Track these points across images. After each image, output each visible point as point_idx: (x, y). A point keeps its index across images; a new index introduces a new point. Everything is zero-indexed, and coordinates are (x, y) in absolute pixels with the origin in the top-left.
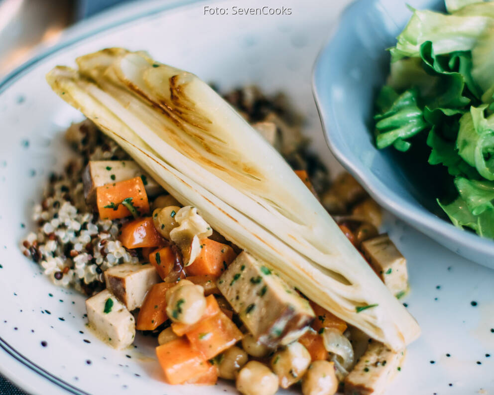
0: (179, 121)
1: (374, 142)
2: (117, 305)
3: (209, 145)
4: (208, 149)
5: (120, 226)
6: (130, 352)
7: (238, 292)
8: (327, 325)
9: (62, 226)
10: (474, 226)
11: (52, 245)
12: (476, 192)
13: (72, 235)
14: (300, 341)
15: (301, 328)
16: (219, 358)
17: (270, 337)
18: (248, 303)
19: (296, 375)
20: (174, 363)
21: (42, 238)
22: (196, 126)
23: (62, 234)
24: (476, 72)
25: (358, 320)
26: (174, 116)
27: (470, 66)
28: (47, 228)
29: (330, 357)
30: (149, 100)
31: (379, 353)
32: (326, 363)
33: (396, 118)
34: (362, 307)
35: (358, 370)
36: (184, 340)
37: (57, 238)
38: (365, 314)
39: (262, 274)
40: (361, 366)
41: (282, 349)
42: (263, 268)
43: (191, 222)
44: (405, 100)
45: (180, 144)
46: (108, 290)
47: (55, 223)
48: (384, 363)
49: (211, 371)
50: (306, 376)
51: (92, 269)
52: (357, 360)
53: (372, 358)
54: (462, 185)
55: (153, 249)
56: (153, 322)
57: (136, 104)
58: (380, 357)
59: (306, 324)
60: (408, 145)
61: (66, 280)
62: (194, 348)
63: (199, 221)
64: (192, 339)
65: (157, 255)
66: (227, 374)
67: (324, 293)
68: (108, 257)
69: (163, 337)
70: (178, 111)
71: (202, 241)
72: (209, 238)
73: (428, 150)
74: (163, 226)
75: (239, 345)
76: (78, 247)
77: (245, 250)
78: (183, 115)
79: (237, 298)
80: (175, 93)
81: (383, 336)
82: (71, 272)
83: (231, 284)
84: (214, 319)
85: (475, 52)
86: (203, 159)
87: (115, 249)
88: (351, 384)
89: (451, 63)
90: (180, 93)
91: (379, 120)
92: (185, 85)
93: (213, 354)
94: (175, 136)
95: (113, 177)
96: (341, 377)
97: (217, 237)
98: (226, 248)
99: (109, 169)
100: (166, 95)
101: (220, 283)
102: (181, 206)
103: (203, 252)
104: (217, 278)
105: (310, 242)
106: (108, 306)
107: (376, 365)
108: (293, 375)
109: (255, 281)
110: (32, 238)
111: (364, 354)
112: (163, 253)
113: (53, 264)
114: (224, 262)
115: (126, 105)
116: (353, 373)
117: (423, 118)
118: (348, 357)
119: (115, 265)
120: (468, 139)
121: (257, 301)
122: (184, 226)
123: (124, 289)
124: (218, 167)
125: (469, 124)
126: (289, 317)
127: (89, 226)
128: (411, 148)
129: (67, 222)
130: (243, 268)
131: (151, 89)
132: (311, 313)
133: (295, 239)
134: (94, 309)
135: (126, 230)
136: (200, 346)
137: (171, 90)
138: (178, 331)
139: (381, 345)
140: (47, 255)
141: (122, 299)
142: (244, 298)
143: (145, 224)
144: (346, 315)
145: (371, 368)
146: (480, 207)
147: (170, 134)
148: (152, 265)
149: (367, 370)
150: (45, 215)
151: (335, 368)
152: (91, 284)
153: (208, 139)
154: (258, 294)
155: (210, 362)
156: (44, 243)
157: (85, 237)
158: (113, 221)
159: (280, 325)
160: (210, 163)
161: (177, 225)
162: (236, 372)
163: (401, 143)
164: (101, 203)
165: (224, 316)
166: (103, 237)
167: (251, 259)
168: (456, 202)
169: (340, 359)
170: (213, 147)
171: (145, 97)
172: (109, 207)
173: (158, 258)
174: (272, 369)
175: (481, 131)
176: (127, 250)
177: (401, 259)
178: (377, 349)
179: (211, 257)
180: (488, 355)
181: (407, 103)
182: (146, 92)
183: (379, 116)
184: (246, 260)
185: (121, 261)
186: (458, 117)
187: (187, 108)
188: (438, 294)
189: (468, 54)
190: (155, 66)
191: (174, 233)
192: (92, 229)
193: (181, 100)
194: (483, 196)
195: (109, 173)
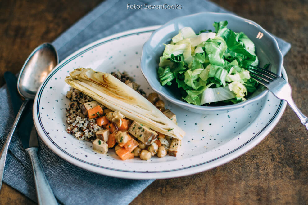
0: (108, 87)
1: (161, 84)
2: (102, 142)
3: (118, 93)
4: (117, 94)
5: (95, 120)
6: (107, 154)
7: (135, 132)
8: (160, 137)
9: (78, 123)
10: (193, 103)
11: (76, 129)
12: (193, 93)
13: (82, 125)
14: (155, 142)
15: (155, 139)
16: (133, 151)
17: (148, 142)
18: (139, 135)
19: (155, 151)
20: (123, 154)
21: (72, 127)
22: (113, 88)
23: (78, 125)
24: (185, 60)
25: (169, 134)
26: (106, 86)
27: (183, 58)
28: (74, 124)
29: (162, 145)
30: (97, 83)
31: (175, 142)
32: (162, 147)
33: (166, 76)
34: (169, 130)
35: (171, 147)
36: (123, 148)
37: (77, 127)
38: (170, 132)
39: (141, 126)
40: (172, 146)
41: (151, 145)
42: (141, 124)
43: (118, 115)
44: (167, 71)
45: (109, 94)
46: (98, 138)
47: (76, 122)
48: (178, 144)
49: (132, 155)
50: (158, 151)
51: (90, 133)
52: (170, 145)
53: (174, 143)
54: (189, 92)
55: (107, 125)
56: (112, 145)
57: (93, 85)
58: (176, 143)
59: (156, 137)
60: (171, 83)
61: (83, 138)
62: (127, 149)
63: (120, 114)
64: (126, 147)
65: (109, 126)
66: (136, 155)
67: (158, 128)
68: (95, 129)
69: (117, 148)
70: (106, 85)
71: (122, 120)
72: (123, 119)
73: (177, 84)
74: (110, 118)
75: (138, 147)
76: (85, 128)
77: (134, 120)
78: (109, 86)
79: (136, 134)
80: (105, 80)
81: (177, 137)
82: (84, 135)
83: (133, 130)
84: (130, 141)
85: (184, 54)
86: (117, 97)
87: (96, 127)
88: (170, 151)
89: (178, 58)
90: (106, 80)
91: (162, 78)
92: (107, 77)
93: (132, 150)
94: (108, 92)
95: (91, 107)
96: (167, 150)
97: (126, 118)
98: (128, 121)
99: (89, 104)
100: (102, 81)
101: (129, 130)
102: (114, 112)
103: (123, 123)
104: (128, 129)
105: (152, 115)
106: (100, 143)
107: (175, 145)
108: (155, 152)
109: (140, 128)
110: (69, 128)
111: (171, 143)
112: (111, 125)
113: (78, 134)
114: (128, 125)
115: (91, 85)
116: (170, 148)
117: (174, 75)
118: (167, 144)
119: (97, 131)
120: (188, 79)
121: (142, 133)
122: (116, 117)
123: (103, 137)
124: (122, 99)
125: (188, 75)
126: (152, 136)
127: (86, 121)
128: (172, 84)
129: (80, 121)
130: (135, 125)
131: (97, 80)
132: (156, 134)
133: (148, 115)
134: (96, 144)
135: (98, 121)
136: (128, 148)
137: (103, 79)
138: (121, 146)
139: (176, 139)
140: (75, 132)
141: (103, 140)
142: (137, 133)
143: (104, 118)
144: (165, 133)
145: (174, 146)
146: (195, 98)
147: (106, 92)
148: (108, 129)
149: (173, 147)
150: (71, 121)
151: (165, 147)
152: (90, 138)
153: (117, 91)
154: (142, 132)
155: (132, 152)
156: (73, 129)
157: (86, 125)
158: (93, 119)
159: (150, 139)
160: (119, 98)
161: (114, 117)
162: (139, 154)
163: (169, 83)
164: (90, 114)
165: (133, 139)
166: (92, 124)
167: (137, 123)
168: (187, 97)
169: (165, 145)
170: (119, 94)
171: (96, 82)
172: (93, 115)
173: (110, 127)
174: (149, 151)
175: (192, 77)
176: (100, 126)
177: (174, 115)
178: (174, 141)
179: (125, 124)
180: (203, 137)
181: (168, 71)
182: (96, 81)
183: (161, 76)
184: (135, 123)
185: (98, 130)
186: (184, 73)
187: (109, 84)
188: (185, 123)
189: (182, 55)
190: (96, 73)
191: (113, 120)
192: (87, 122)
193: (107, 81)
194: (195, 94)
195: (90, 106)
